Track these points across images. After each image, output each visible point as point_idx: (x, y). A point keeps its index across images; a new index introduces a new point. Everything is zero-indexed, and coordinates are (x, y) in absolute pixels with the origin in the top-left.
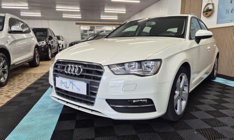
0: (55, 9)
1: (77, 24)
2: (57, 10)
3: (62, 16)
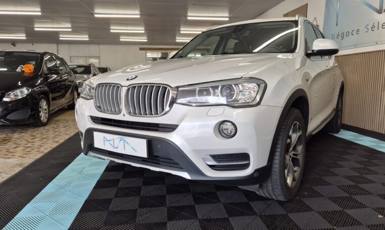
0: (109, 30)
1: (141, 49)
3: (120, 38)
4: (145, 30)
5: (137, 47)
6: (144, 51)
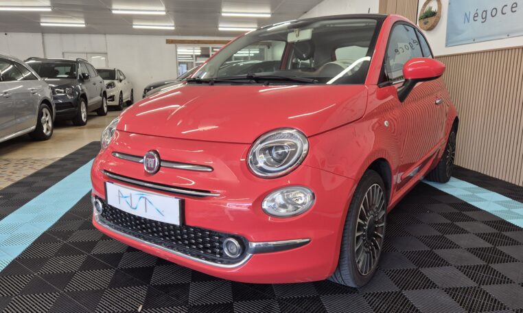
0: (110, 10)
1: (169, 42)
2: (114, 12)
3: (132, 25)
4: (167, 11)
5: (163, 39)
6: (173, 45)
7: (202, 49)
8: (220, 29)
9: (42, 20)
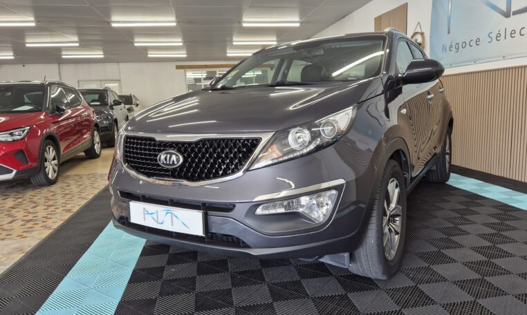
0: (132, 43)
1: (178, 67)
2: (136, 44)
3: (147, 54)
4: (184, 42)
5: (173, 65)
6: (182, 71)
7: (208, 73)
8: (228, 55)
9: (63, 53)
